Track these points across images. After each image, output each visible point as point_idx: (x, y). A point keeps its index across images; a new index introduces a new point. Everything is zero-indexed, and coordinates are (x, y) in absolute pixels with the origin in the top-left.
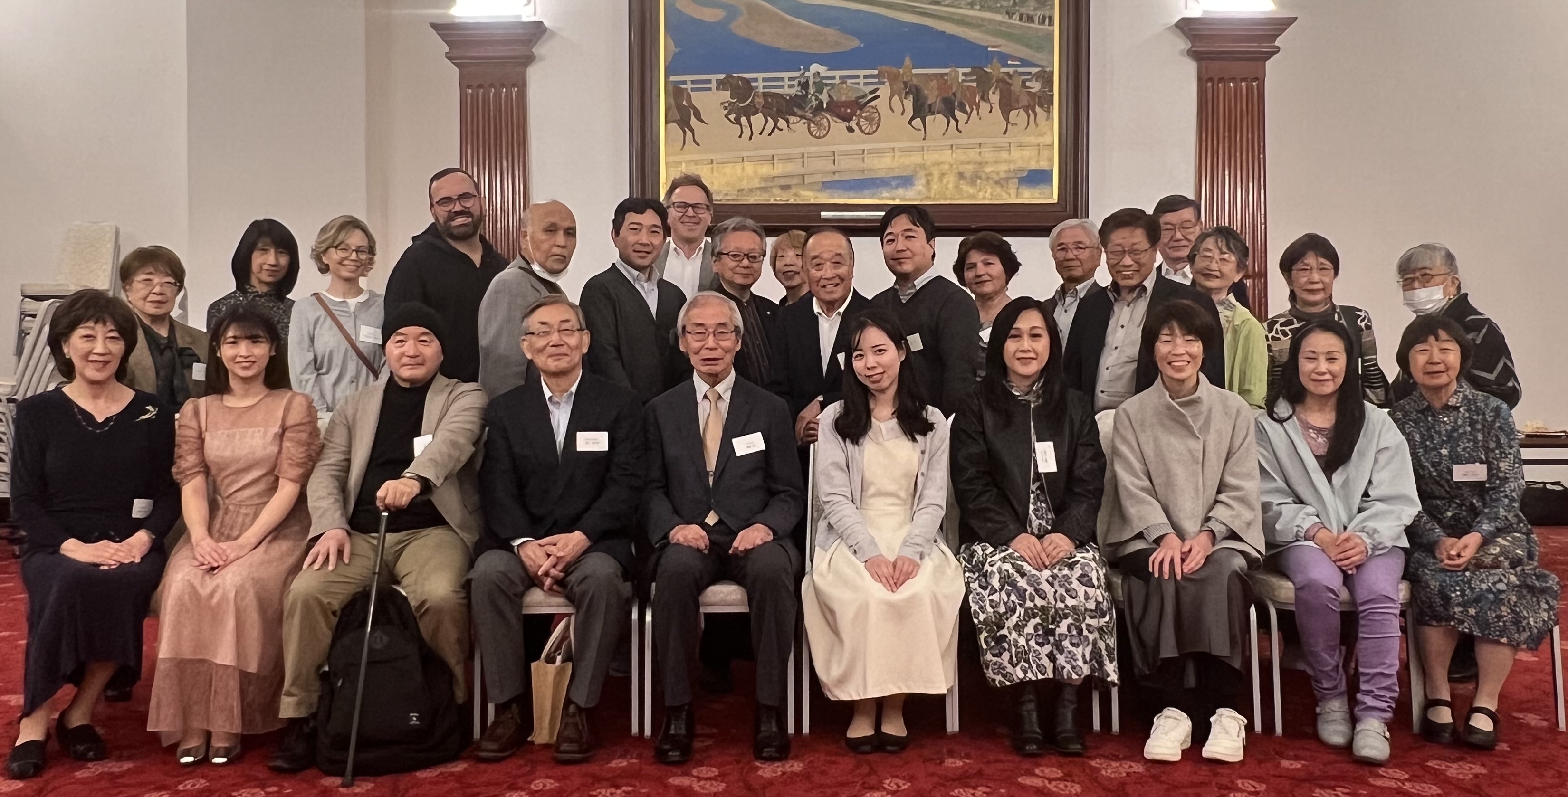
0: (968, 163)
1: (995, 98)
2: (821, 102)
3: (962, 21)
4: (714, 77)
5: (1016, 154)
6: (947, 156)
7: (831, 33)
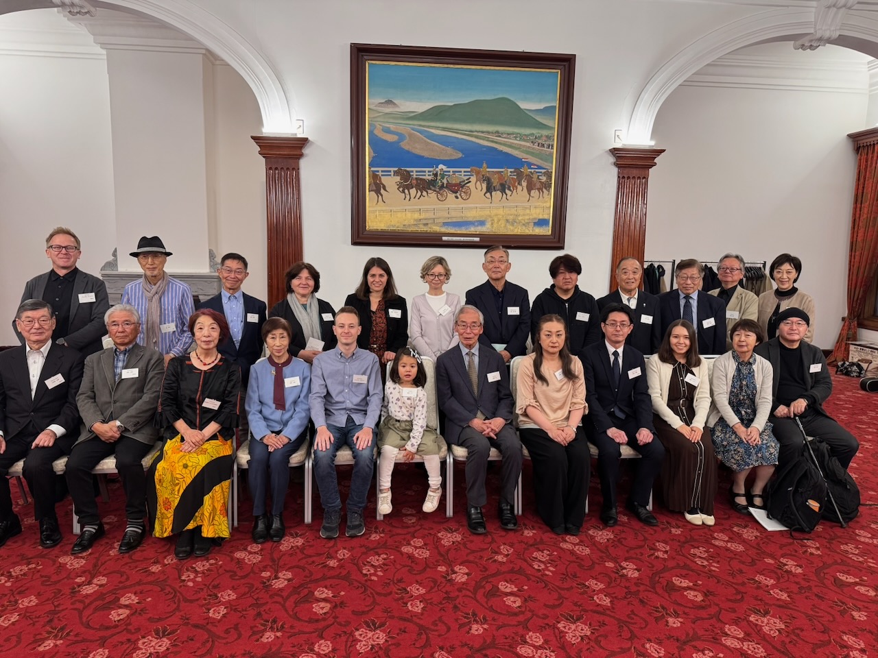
0: (511, 215)
1: (524, 184)
2: (443, 184)
3: (510, 146)
4: (392, 169)
5: (533, 211)
6: (501, 212)
7: (449, 150)
